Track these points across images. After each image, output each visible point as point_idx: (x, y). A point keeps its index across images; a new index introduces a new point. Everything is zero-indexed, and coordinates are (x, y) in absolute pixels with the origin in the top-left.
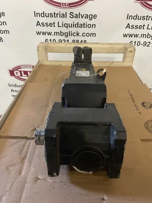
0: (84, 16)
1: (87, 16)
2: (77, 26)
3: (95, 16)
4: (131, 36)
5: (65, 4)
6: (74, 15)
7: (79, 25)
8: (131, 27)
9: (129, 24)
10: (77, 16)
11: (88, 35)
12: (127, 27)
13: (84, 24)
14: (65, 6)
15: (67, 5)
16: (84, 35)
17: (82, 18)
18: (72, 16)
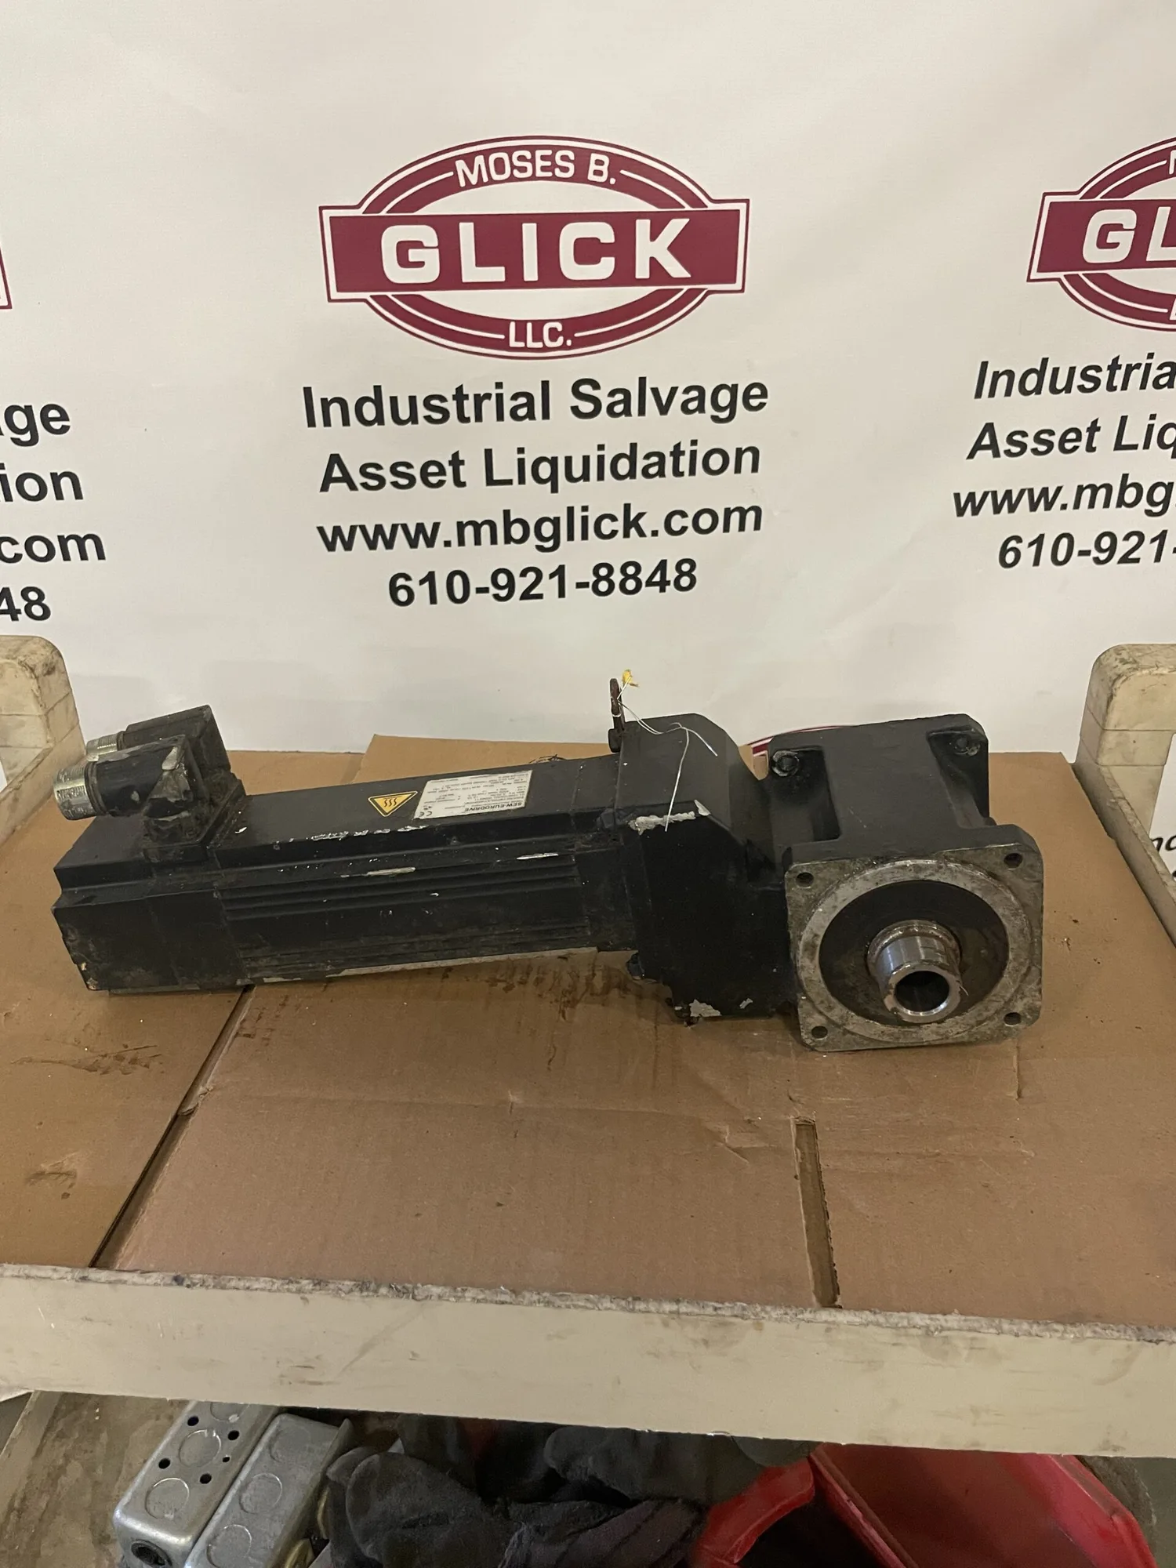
0: (680, 398)
1: (697, 399)
2: (623, 466)
3: (754, 396)
4: (1006, 502)
5: (538, 325)
6: (602, 395)
7: (641, 464)
8: (1003, 445)
9: (989, 428)
10: (623, 404)
11: (705, 521)
12: (978, 446)
13: (677, 452)
14: (537, 337)
15: (554, 334)
16: (677, 523)
17: (664, 409)
18: (587, 407)
